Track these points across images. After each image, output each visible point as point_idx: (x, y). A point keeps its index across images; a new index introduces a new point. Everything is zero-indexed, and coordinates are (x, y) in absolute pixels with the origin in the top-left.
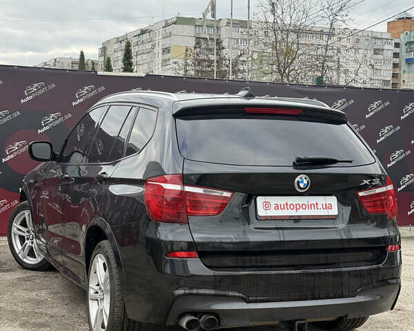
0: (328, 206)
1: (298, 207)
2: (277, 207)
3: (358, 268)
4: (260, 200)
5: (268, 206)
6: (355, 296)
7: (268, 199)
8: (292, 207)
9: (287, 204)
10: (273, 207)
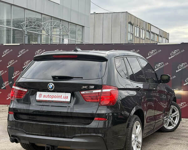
0: (65, 97)
1: (53, 97)
2: (44, 96)
3: (72, 126)
4: (38, 93)
5: (41, 96)
6: (72, 138)
7: (41, 93)
8: (50, 96)
9: (48, 95)
10: (43, 96)
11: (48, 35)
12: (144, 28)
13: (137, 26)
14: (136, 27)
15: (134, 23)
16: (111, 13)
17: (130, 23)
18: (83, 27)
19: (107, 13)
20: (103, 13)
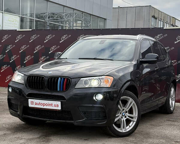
11: (70, 26)
12: (168, 22)
13: (161, 19)
14: (159, 21)
15: (158, 17)
16: (135, 7)
17: (154, 17)
18: (105, 19)
19: (131, 7)
20: (127, 7)
